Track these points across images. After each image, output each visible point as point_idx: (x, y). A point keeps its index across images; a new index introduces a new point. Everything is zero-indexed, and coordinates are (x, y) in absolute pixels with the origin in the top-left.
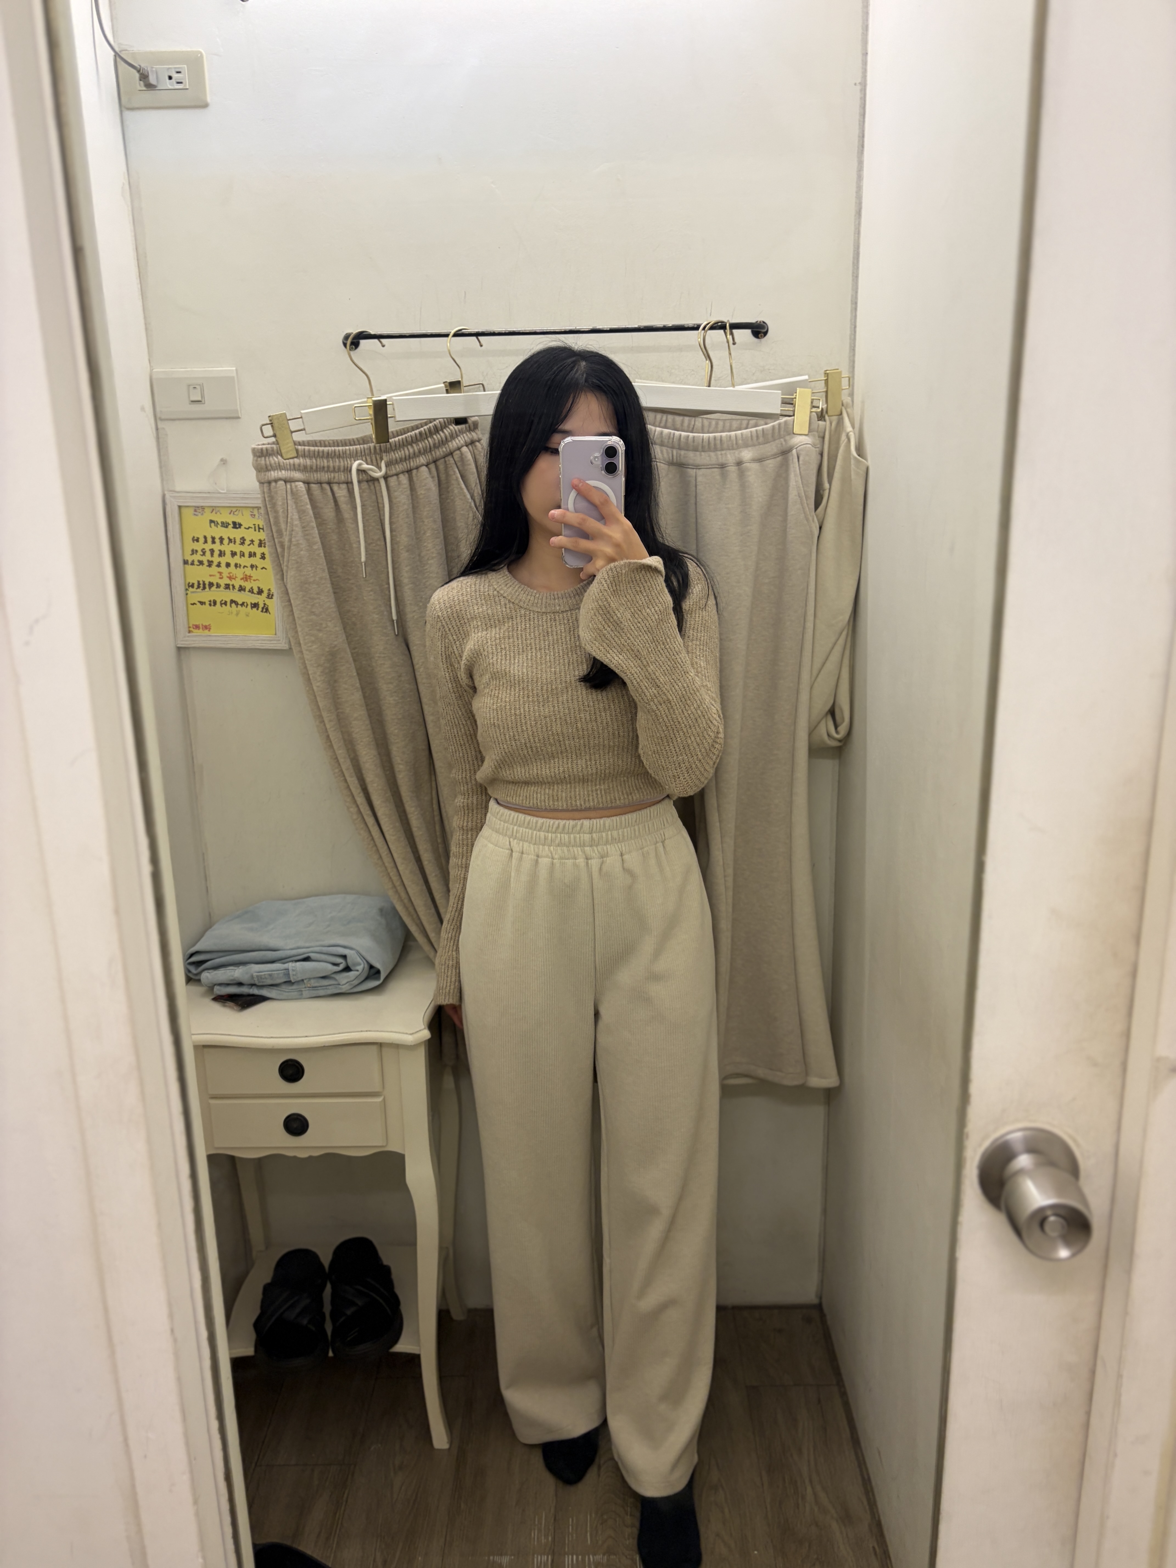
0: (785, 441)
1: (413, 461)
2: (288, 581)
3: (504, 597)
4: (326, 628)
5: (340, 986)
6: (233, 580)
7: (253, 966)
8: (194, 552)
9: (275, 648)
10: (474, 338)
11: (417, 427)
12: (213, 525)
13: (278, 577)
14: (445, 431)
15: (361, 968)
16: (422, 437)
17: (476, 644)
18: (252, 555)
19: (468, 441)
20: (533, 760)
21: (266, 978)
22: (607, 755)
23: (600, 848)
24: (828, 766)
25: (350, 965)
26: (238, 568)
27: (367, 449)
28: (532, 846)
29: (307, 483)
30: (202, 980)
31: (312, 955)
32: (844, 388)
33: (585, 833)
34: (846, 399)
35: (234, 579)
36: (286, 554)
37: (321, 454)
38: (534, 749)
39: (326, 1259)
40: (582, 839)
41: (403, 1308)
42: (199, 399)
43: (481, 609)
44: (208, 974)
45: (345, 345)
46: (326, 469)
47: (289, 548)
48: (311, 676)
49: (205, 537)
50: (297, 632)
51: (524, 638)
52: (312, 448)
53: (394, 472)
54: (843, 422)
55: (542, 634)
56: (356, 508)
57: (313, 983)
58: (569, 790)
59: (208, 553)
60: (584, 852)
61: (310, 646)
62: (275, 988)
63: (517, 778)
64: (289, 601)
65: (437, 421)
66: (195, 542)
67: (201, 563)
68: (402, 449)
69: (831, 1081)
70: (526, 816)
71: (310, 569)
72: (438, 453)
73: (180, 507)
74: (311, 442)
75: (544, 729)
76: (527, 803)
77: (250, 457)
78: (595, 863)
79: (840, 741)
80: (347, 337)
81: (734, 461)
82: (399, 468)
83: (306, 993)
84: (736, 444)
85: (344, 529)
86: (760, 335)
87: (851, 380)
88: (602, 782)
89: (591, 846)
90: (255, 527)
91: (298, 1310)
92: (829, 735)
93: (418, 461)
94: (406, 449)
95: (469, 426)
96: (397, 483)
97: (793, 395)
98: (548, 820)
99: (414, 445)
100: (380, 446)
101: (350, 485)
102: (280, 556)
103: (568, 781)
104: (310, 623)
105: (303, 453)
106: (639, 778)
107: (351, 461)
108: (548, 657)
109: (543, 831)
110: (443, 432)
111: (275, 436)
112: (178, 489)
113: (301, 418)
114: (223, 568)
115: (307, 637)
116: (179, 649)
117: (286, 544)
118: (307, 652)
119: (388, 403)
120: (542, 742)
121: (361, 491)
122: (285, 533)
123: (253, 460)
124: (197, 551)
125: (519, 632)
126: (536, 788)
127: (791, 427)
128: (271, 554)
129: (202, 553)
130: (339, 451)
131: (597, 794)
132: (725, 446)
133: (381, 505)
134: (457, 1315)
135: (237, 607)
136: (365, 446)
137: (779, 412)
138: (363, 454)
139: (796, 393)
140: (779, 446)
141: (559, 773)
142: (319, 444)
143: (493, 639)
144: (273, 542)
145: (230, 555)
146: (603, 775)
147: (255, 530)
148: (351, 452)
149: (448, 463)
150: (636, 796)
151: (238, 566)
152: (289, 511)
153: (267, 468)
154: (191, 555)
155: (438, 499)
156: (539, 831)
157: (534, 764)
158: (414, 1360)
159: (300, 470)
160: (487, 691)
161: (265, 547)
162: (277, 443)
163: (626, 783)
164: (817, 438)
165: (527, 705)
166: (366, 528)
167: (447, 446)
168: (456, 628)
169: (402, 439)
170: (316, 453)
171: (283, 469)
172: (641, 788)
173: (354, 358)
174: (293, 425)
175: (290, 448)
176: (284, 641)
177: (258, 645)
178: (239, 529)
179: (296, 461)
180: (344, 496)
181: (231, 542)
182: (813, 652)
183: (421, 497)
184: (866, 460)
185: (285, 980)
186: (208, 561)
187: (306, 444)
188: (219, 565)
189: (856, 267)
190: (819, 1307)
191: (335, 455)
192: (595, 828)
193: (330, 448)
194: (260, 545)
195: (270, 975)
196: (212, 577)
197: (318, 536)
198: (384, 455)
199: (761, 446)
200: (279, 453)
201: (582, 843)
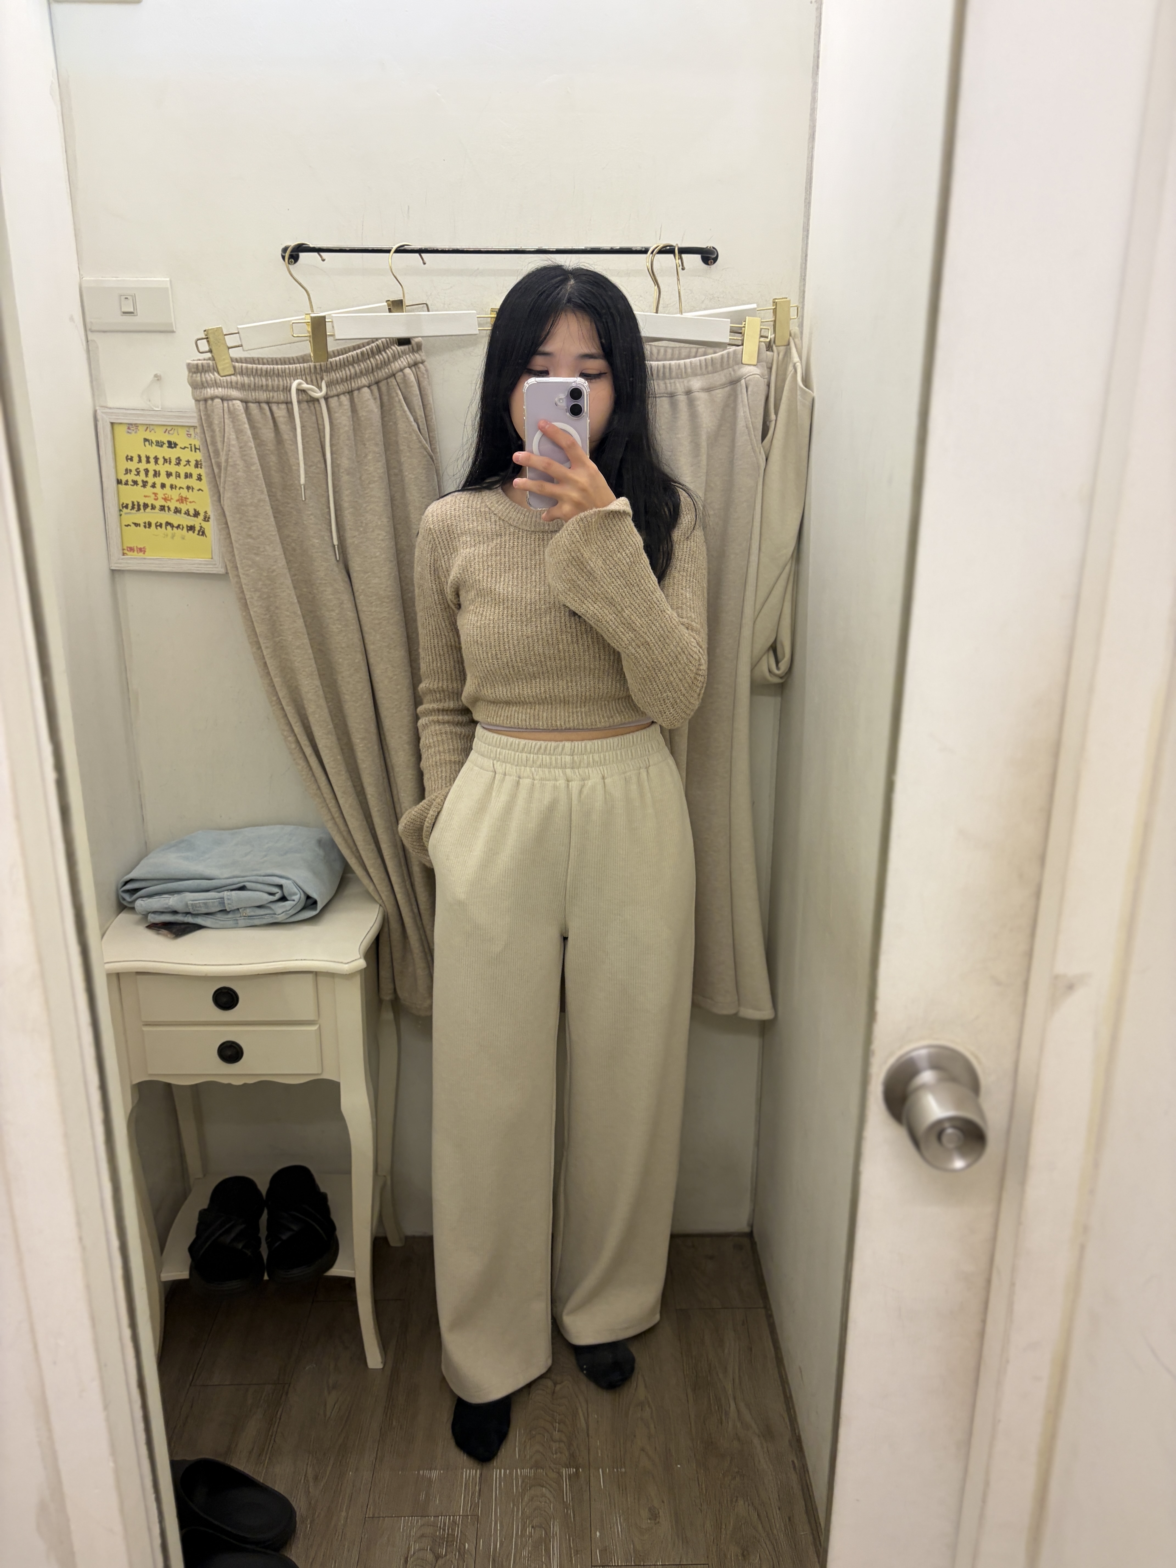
0: (734, 370)
1: (354, 382)
2: (225, 503)
3: (495, 514)
4: (263, 551)
5: (276, 916)
6: (168, 502)
7: (188, 894)
8: (128, 471)
9: (211, 572)
10: (417, 255)
11: (359, 347)
12: (147, 443)
13: (215, 498)
14: (388, 351)
15: (297, 897)
16: (364, 357)
17: (464, 560)
18: (188, 476)
19: (411, 362)
20: (515, 679)
21: (200, 907)
22: (587, 677)
23: (581, 771)
24: (770, 704)
25: (286, 894)
26: (174, 490)
27: (307, 368)
28: (514, 767)
29: (245, 402)
30: (136, 907)
31: (248, 884)
32: (792, 318)
33: (567, 755)
34: (795, 329)
35: (170, 500)
36: (222, 475)
37: (259, 372)
38: (516, 668)
39: (263, 1186)
40: (563, 760)
41: (339, 1233)
42: (132, 310)
43: (472, 526)
44: (142, 902)
45: (283, 257)
46: (264, 388)
47: (226, 469)
48: (248, 601)
49: (139, 457)
50: (234, 556)
51: (511, 556)
52: (250, 366)
53: (335, 392)
54: (790, 352)
55: (529, 553)
56: (295, 429)
57: (249, 912)
58: (550, 710)
59: (142, 473)
60: (564, 773)
61: (247, 570)
62: (210, 916)
63: (498, 697)
64: (226, 523)
65: (380, 341)
66: (129, 461)
67: (135, 483)
68: (343, 369)
69: (766, 1013)
70: (509, 737)
71: (247, 490)
72: (380, 374)
73: (112, 424)
74: (248, 360)
75: (526, 650)
76: (508, 722)
77: (185, 372)
78: (575, 785)
79: (781, 678)
80: (285, 250)
81: (683, 390)
82: (340, 388)
83: (242, 922)
84: (686, 372)
85: (283, 451)
86: (709, 262)
87: (800, 310)
88: (583, 705)
89: (573, 768)
90: (191, 447)
91: (233, 1235)
92: (770, 671)
93: (359, 382)
94: (347, 369)
95: (413, 347)
96: (337, 404)
97: (742, 324)
98: (531, 741)
99: (356, 365)
100: (321, 365)
101: (290, 406)
102: (217, 477)
103: (549, 701)
104: (247, 547)
105: (240, 370)
106: (620, 701)
107: (290, 380)
108: (533, 577)
109: (526, 753)
110: (386, 352)
111: (210, 351)
112: (110, 405)
113: (238, 333)
114: (158, 489)
115: (244, 561)
116: (113, 572)
117: (223, 465)
118: (244, 576)
119: (327, 320)
120: (524, 661)
121: (301, 412)
122: (221, 453)
123: (189, 376)
124: (131, 471)
125: (507, 550)
126: (518, 707)
127: (739, 356)
128: (207, 474)
129: (136, 473)
130: (278, 370)
131: (577, 716)
132: (674, 374)
133: (321, 427)
134: (395, 1241)
135: (172, 529)
136: (305, 365)
137: (727, 341)
138: (303, 373)
139: (745, 321)
140: (728, 375)
141: (541, 693)
142: (257, 362)
143: (481, 555)
144: (209, 462)
145: (165, 476)
146: (583, 698)
147: (191, 450)
148: (291, 370)
149: (390, 384)
150: (618, 719)
151: (174, 487)
152: (226, 430)
153: (202, 384)
154: (125, 474)
155: (380, 421)
156: (521, 752)
157: (516, 683)
158: (349, 1284)
159: (237, 388)
160: (472, 607)
161: (201, 468)
162: (213, 359)
163: (607, 706)
164: (766, 368)
165: (510, 625)
166: (306, 450)
167: (389, 367)
168: (446, 542)
169: (343, 358)
170: (254, 371)
171: (219, 387)
172: (622, 712)
173: (293, 272)
174: (230, 341)
175: (227, 365)
176: (220, 565)
177: (194, 569)
178: (175, 449)
179: (234, 378)
180: (284, 417)
181: (167, 462)
182: (756, 586)
183: (363, 419)
184: (812, 391)
185: (221, 909)
186: (143, 481)
187: (244, 361)
188: (154, 486)
189: (808, 193)
190: (750, 1235)
191: (274, 373)
192: (576, 750)
193: (268, 366)
194: (196, 466)
195: (205, 904)
196: (147, 498)
197: (256, 456)
198: (325, 374)
199: (711, 375)
200: (215, 369)
201: (563, 765)
